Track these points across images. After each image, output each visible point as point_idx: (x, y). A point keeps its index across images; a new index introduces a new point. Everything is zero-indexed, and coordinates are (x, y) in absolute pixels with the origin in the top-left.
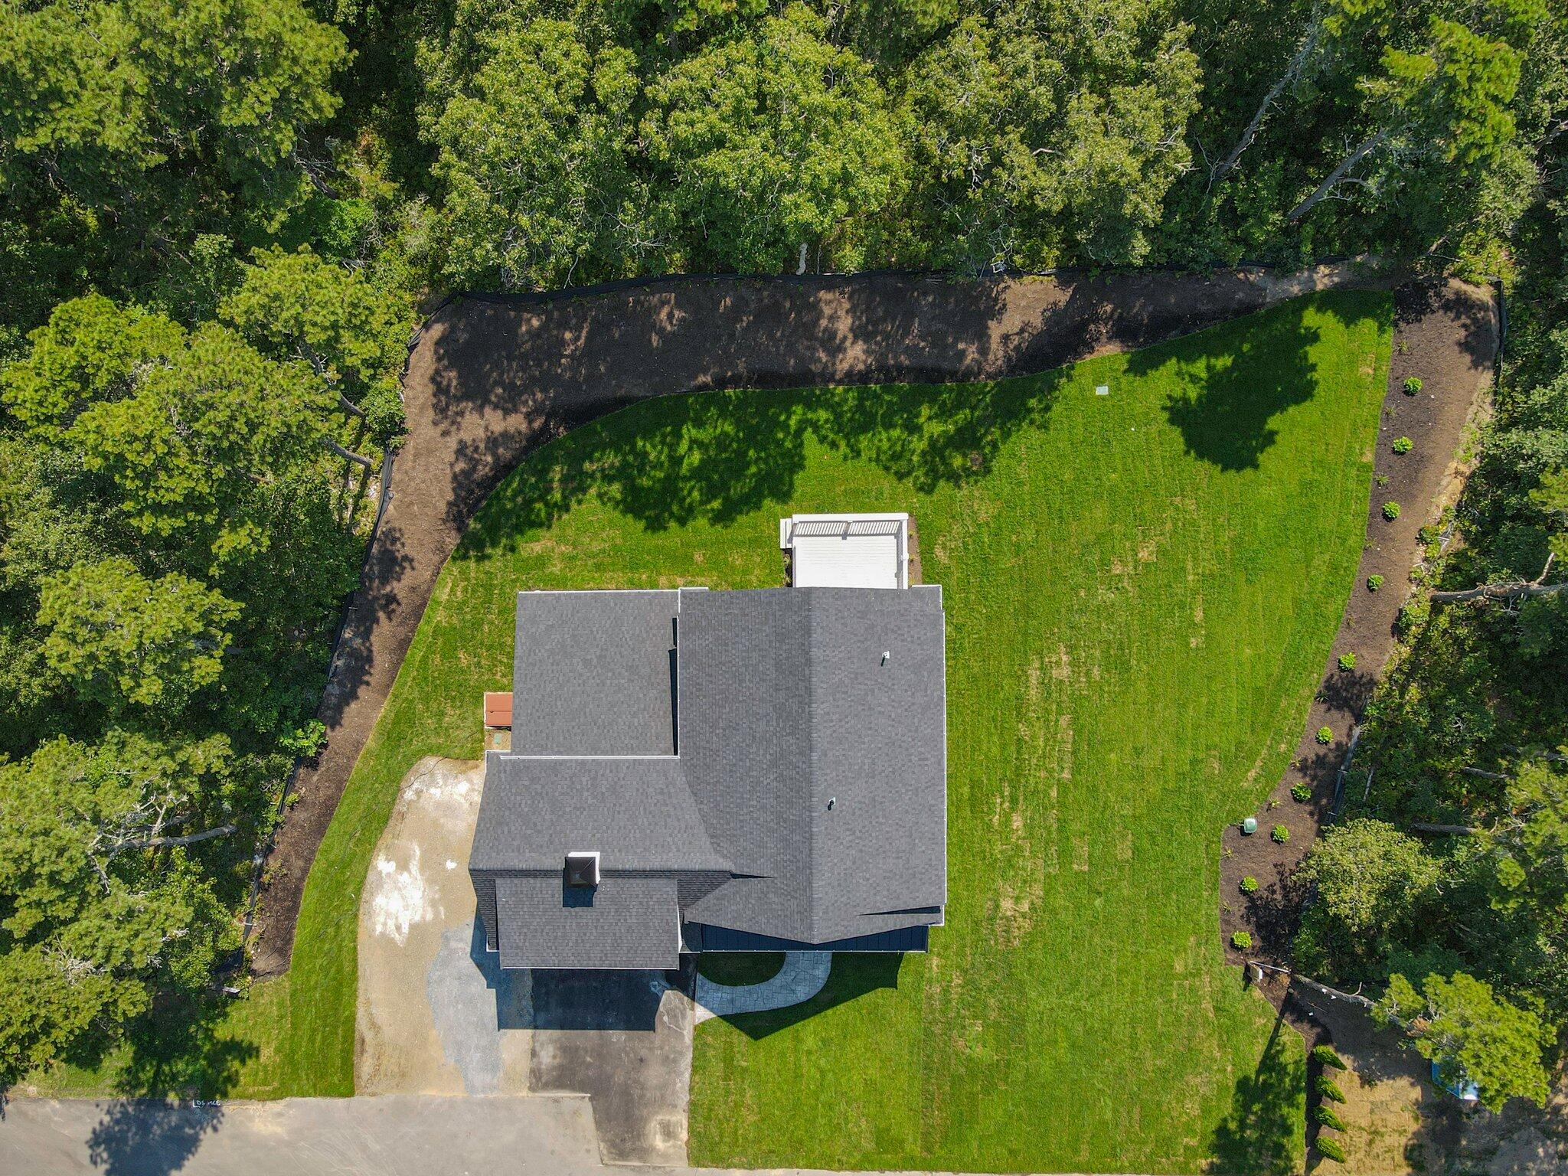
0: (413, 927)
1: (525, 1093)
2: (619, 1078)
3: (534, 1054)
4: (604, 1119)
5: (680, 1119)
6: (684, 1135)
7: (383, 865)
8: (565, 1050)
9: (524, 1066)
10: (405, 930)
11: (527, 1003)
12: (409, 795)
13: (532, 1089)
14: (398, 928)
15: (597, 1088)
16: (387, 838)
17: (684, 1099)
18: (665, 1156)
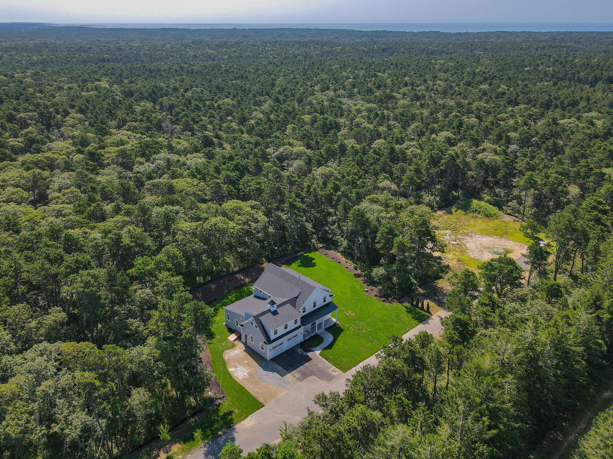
0: (248, 374)
1: (300, 383)
2: (315, 370)
3: (295, 377)
4: (320, 377)
5: (334, 368)
6: (338, 370)
7: (231, 370)
8: (300, 372)
9: (295, 380)
10: (246, 375)
11: (284, 370)
12: (226, 358)
13: (301, 381)
14: (245, 376)
15: (313, 373)
16: (228, 366)
17: (331, 365)
18: (338, 375)
